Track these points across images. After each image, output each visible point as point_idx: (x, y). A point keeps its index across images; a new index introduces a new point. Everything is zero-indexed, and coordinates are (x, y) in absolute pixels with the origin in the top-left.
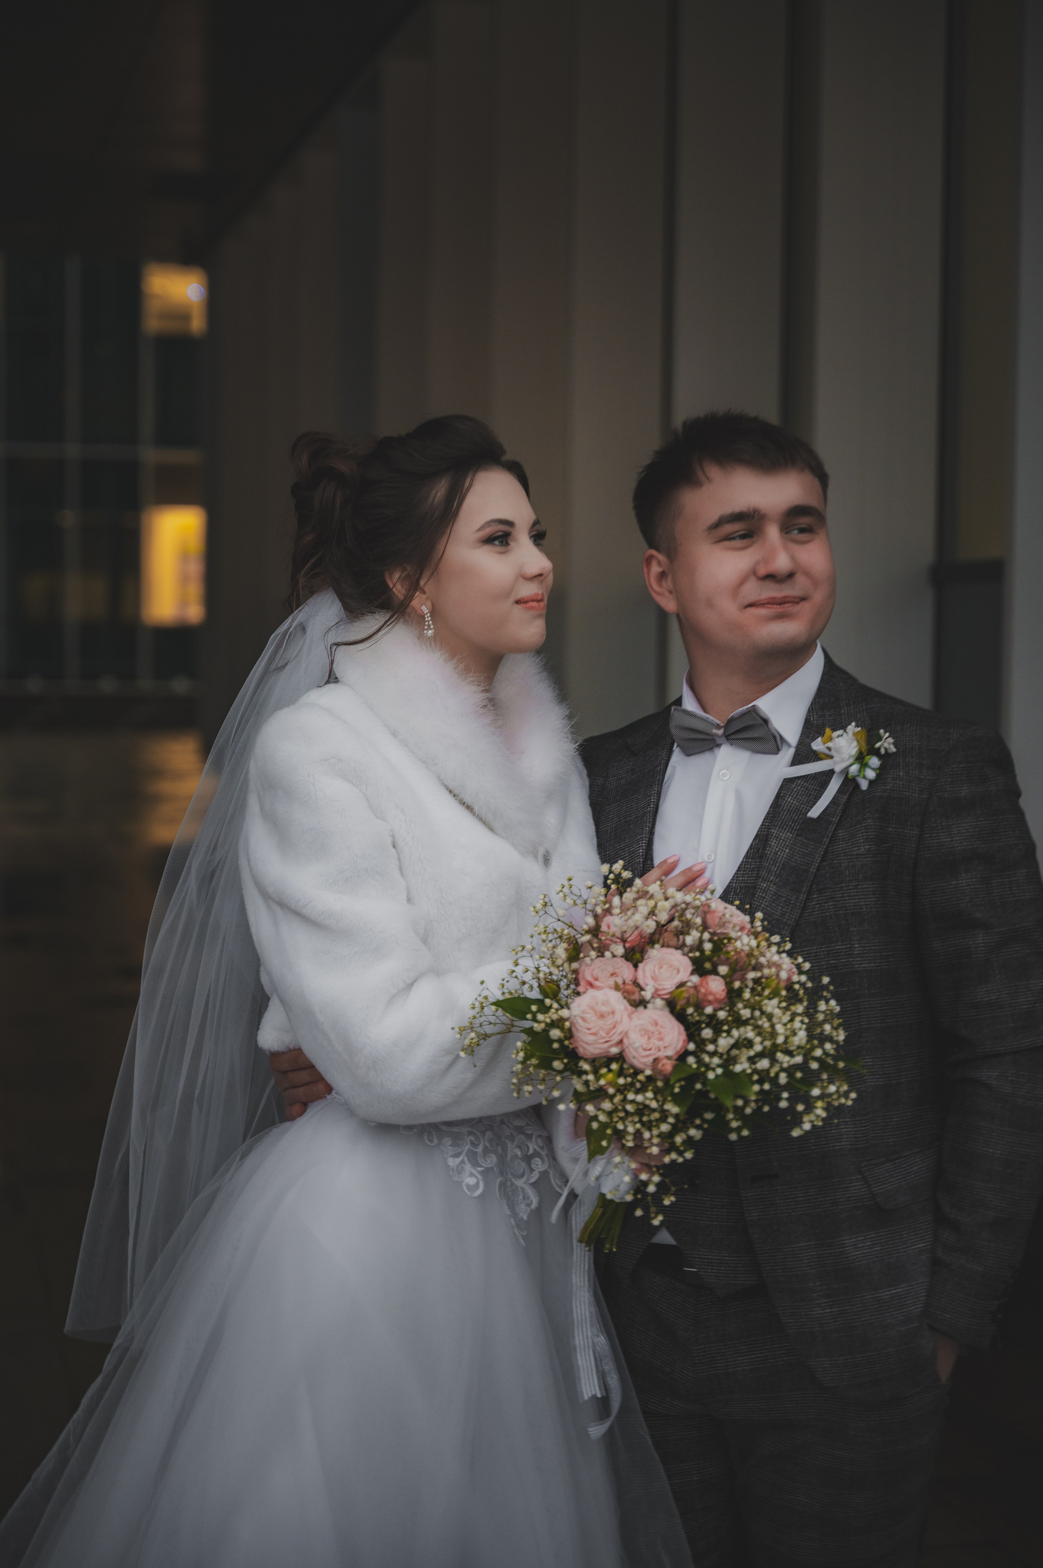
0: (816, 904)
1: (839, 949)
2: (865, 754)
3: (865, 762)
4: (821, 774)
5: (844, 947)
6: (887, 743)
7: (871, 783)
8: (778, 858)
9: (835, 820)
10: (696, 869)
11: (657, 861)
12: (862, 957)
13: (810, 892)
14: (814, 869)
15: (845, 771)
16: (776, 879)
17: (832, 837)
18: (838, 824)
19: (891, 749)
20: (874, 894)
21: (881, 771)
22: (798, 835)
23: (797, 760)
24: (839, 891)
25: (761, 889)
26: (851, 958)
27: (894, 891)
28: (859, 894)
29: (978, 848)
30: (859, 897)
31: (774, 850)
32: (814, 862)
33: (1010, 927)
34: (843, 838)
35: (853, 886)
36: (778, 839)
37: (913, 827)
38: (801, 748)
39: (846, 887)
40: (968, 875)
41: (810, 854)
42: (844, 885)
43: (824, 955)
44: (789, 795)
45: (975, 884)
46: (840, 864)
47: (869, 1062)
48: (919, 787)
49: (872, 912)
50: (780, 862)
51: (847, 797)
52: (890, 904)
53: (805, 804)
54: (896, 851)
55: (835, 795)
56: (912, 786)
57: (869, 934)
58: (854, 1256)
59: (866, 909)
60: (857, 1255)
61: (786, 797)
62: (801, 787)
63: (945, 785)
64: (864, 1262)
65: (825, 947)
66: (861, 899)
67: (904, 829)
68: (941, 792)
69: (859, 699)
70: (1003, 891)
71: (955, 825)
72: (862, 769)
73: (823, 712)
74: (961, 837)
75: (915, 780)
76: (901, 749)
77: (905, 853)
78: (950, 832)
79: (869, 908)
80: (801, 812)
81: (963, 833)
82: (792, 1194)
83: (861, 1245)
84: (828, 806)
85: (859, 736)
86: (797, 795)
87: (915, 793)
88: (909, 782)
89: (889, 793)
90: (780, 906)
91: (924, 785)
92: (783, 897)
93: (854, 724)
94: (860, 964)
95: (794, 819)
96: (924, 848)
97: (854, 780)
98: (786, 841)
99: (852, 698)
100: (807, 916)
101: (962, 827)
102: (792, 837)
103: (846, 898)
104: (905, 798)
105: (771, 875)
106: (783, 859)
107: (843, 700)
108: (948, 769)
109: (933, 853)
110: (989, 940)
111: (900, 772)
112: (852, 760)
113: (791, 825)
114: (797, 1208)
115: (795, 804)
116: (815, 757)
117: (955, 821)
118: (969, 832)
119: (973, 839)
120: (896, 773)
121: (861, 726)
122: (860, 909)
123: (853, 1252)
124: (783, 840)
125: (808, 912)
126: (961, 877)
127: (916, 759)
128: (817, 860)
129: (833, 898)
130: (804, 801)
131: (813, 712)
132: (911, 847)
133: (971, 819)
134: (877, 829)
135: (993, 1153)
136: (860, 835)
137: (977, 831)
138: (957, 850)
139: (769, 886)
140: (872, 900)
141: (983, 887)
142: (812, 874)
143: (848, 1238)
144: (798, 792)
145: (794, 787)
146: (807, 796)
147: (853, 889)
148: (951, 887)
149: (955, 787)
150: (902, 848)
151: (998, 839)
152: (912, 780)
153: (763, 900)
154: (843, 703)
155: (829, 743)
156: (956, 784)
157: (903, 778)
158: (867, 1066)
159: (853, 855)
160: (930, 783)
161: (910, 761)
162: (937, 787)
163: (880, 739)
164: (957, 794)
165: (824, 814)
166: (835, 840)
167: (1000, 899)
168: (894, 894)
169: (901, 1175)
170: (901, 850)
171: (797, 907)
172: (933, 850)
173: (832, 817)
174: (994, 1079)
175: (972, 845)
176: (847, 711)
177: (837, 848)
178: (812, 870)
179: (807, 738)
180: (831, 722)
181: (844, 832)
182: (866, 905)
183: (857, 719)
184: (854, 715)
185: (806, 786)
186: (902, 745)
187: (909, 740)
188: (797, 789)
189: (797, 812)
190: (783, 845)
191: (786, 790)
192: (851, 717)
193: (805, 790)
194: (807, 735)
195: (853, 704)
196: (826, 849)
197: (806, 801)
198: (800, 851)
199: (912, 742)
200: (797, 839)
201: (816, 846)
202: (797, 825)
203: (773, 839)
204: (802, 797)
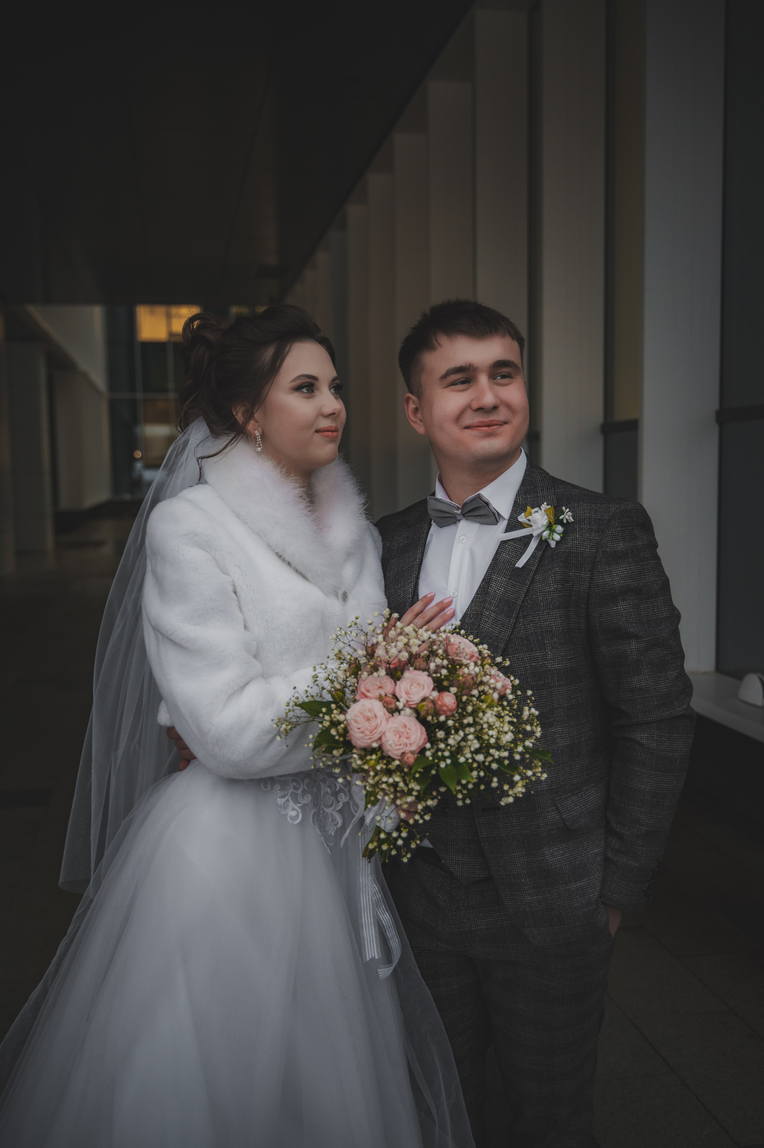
0: (522, 626)
1: (538, 655)
3: (553, 528)
4: (525, 537)
5: (541, 654)
6: (567, 516)
7: (558, 543)
8: (497, 595)
9: (534, 568)
10: (446, 601)
11: (420, 597)
12: (553, 660)
13: (517, 617)
14: (520, 602)
15: (540, 535)
16: (495, 608)
17: (532, 580)
18: (536, 571)
19: (570, 520)
20: (560, 618)
21: (564, 535)
22: (509, 579)
23: (508, 529)
24: (536, 616)
25: (485, 616)
26: (545, 661)
27: (574, 615)
28: (550, 618)
29: (631, 584)
30: (550, 620)
31: (494, 589)
32: (520, 597)
33: (653, 637)
34: (539, 581)
35: (546, 613)
36: (497, 582)
37: (586, 572)
38: (511, 520)
39: (541, 613)
40: (624, 603)
41: (518, 592)
42: (540, 612)
43: (528, 659)
44: (504, 552)
45: (629, 609)
46: (538, 598)
47: (559, 730)
48: (590, 545)
49: (560, 630)
50: (498, 597)
51: (542, 553)
52: (572, 623)
53: (514, 558)
54: (575, 588)
55: (534, 552)
56: (585, 544)
57: (558, 644)
58: (552, 861)
59: (555, 628)
60: (554, 860)
61: (501, 553)
62: (512, 547)
63: (608, 543)
64: (558, 865)
65: (528, 654)
66: (552, 621)
67: (580, 573)
68: (604, 548)
69: (549, 486)
70: (648, 613)
71: (615, 569)
72: (551, 533)
73: (526, 495)
74: (619, 577)
75: (587, 540)
76: (577, 520)
77: (581, 589)
78: (612, 574)
79: (557, 627)
80: (511, 564)
81: (620, 575)
82: (509, 821)
83: (556, 854)
84: (529, 559)
85: (549, 512)
86: (509, 552)
87: (587, 549)
88: (583, 542)
89: (570, 549)
90: (498, 627)
91: (593, 543)
92: (500, 621)
93: (545, 503)
94: (552, 665)
95: (507, 568)
96: (595, 585)
97: (546, 541)
98: (502, 583)
99: (545, 486)
100: (516, 633)
101: (619, 570)
102: (505, 580)
103: (542, 621)
104: (581, 552)
105: (492, 606)
106: (500, 595)
107: (539, 487)
108: (609, 532)
109: (601, 589)
110: (639, 646)
111: (577, 535)
112: (544, 528)
113: (505, 573)
114: (512, 830)
115: (508, 558)
116: (521, 526)
117: (614, 567)
118: (624, 574)
119: (627, 578)
120: (574, 537)
121: (551, 504)
122: (551, 628)
123: (551, 859)
124: (500, 583)
125: (517, 631)
126: (620, 604)
127: (587, 526)
128: (522, 595)
129: (533, 621)
130: (513, 556)
131: (519, 496)
132: (585, 585)
133: (626, 565)
134: (562, 574)
135: (645, 788)
136: (551, 578)
137: (630, 573)
138: (617, 586)
139: (491, 614)
140: (559, 622)
141: (635, 611)
142: (519, 605)
143: (547, 849)
144: (510, 550)
145: (507, 547)
146: (515, 552)
147: (546, 615)
148: (613, 611)
149: (614, 544)
150: (579, 586)
151: (644, 578)
152: (585, 540)
153: (487, 623)
154: (539, 490)
155: (530, 516)
156: (615, 542)
157: (579, 539)
158: (558, 732)
159: (546, 592)
160: (597, 541)
161: (583, 528)
162: (602, 544)
163: (563, 513)
164: (615, 548)
165: (526, 565)
166: (534, 582)
167: (646, 618)
168: (574, 617)
169: (582, 804)
170: (578, 587)
171: (510, 628)
172: (601, 587)
173: (532, 567)
174: (645, 739)
175: (626, 582)
176: (541, 495)
177: (536, 587)
178: (518, 603)
179: (515, 513)
180: (531, 502)
181: (540, 576)
182: (555, 625)
183: (548, 500)
184: (546, 497)
185: (514, 545)
186: (578, 517)
187: (582, 513)
188: (509, 548)
189: (508, 564)
190: (499, 586)
191: (502, 549)
192: (544, 498)
193: (514, 548)
194: (516, 510)
195: (545, 490)
196: (528, 588)
197: (515, 556)
198: (511, 589)
199: (584, 514)
200: (509, 581)
201: (521, 586)
202: (509, 572)
203: (493, 582)
204: (512, 553)
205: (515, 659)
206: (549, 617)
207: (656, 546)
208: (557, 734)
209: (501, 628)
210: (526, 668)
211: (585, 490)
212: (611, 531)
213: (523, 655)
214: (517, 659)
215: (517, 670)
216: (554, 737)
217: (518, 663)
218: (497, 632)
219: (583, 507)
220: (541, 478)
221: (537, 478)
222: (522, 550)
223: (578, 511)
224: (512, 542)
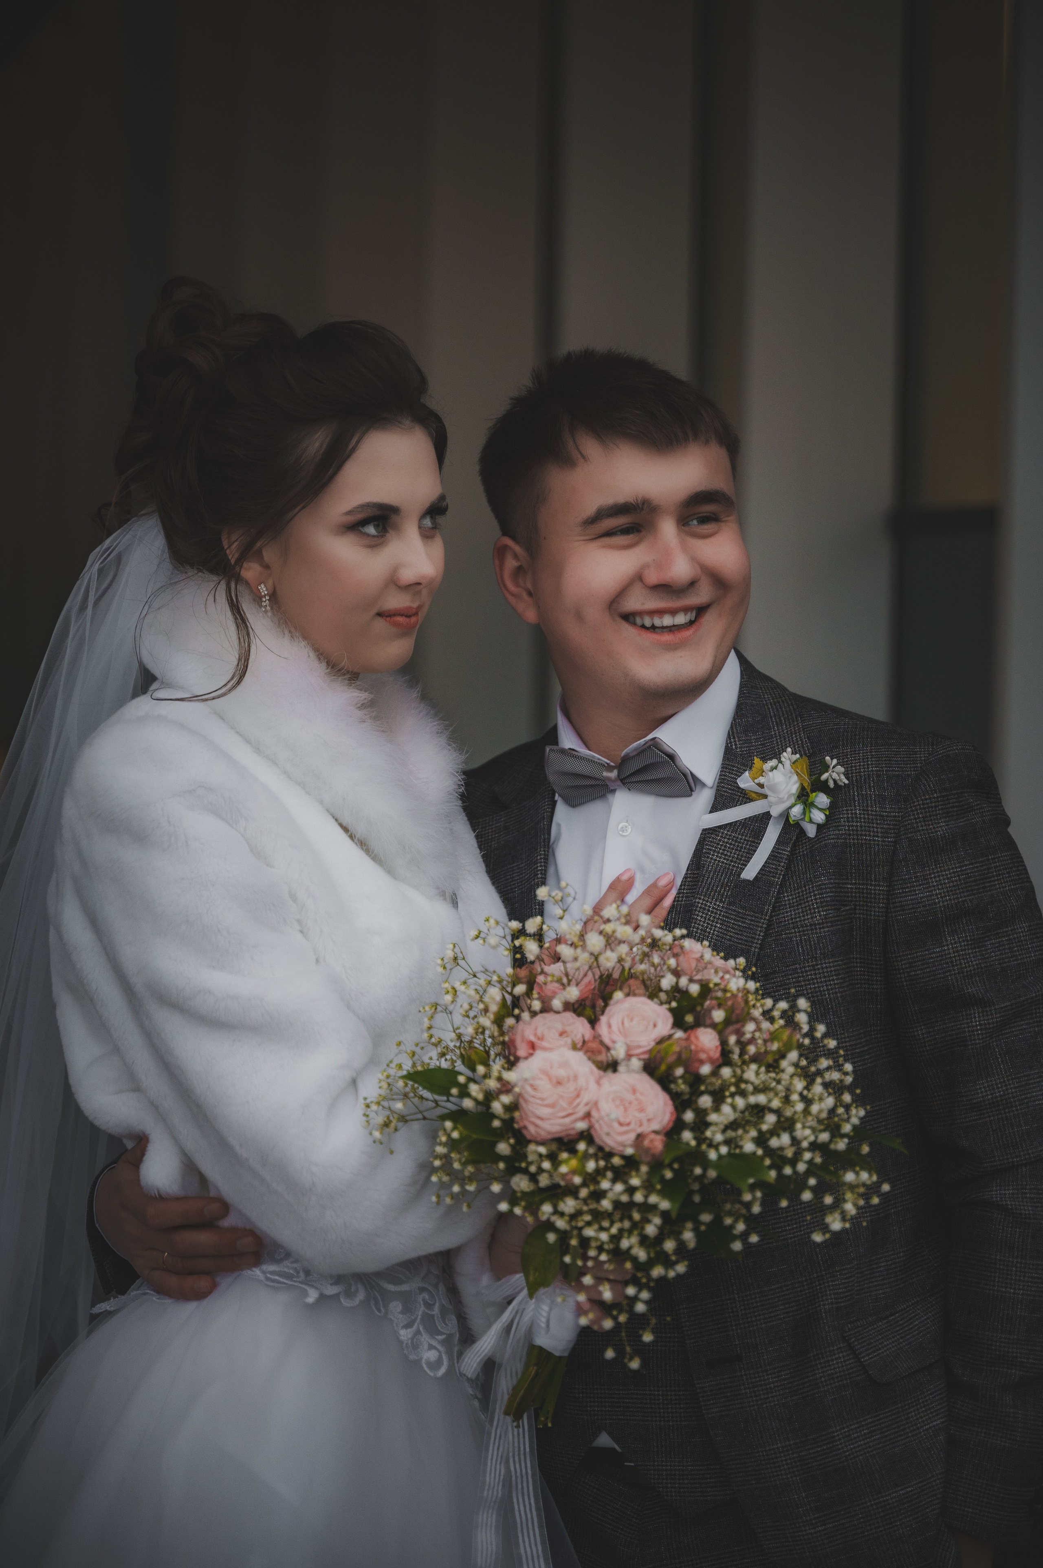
2: (809, 791)
3: (810, 800)
4: (753, 819)
6: (836, 773)
7: (820, 827)
9: (778, 880)
14: (756, 948)
15: (786, 814)
17: (775, 903)
18: (781, 885)
19: (841, 780)
20: (836, 975)
21: (832, 812)
22: (730, 904)
23: (718, 804)
24: (791, 975)
27: (860, 967)
28: (818, 976)
29: (965, 900)
30: (819, 980)
31: (703, 926)
32: (755, 938)
33: (1013, 1002)
34: (789, 904)
35: (809, 966)
36: (706, 912)
37: (879, 881)
38: (723, 787)
39: (801, 968)
40: (954, 939)
41: (749, 928)
42: (798, 966)
44: (714, 851)
45: (965, 950)
46: (792, 938)
48: (882, 828)
49: (837, 998)
51: (791, 848)
52: (858, 984)
53: (735, 862)
54: (860, 914)
55: (774, 847)
56: (873, 827)
57: (835, 1027)
58: (848, 1451)
59: (829, 994)
60: (851, 1449)
61: (710, 854)
62: (728, 839)
63: (917, 823)
64: (861, 1457)
66: (821, 982)
67: (867, 884)
68: (912, 833)
69: (792, 714)
70: (1001, 954)
71: (934, 873)
72: (807, 810)
73: (746, 735)
74: (943, 888)
75: (877, 819)
76: (854, 778)
77: (871, 915)
78: (929, 883)
79: (833, 993)
80: (731, 873)
81: (945, 883)
82: (760, 1381)
83: (856, 1435)
84: (766, 862)
85: (800, 768)
86: (723, 850)
87: (878, 836)
88: (869, 823)
89: (845, 839)
91: (890, 825)
93: (789, 750)
95: (724, 883)
96: (897, 907)
97: (797, 825)
98: (716, 913)
99: (783, 714)
101: (943, 875)
102: (723, 907)
103: (803, 983)
104: (866, 844)
106: (715, 937)
107: (771, 717)
108: (918, 801)
109: (911, 913)
110: (988, 1020)
111: (856, 810)
112: (793, 800)
113: (720, 892)
114: (768, 1398)
115: (723, 862)
116: (743, 797)
117: (933, 869)
118: (953, 882)
119: (959, 889)
120: (852, 814)
121: (800, 751)
122: (821, 995)
123: (846, 1446)
124: (712, 912)
126: (947, 941)
127: (875, 791)
128: (759, 935)
129: (786, 985)
130: (733, 857)
131: (734, 738)
132: (879, 907)
133: (955, 864)
134: (833, 888)
135: (1014, 1293)
136: (813, 897)
137: (964, 879)
138: (940, 906)
140: (836, 982)
141: (976, 952)
142: (754, 954)
143: (838, 1428)
144: (725, 846)
145: (720, 840)
146: (736, 850)
147: (810, 971)
148: (934, 955)
149: (929, 825)
150: (867, 910)
151: (991, 886)
152: (872, 819)
154: (773, 722)
155: (761, 777)
156: (931, 820)
157: (860, 818)
159: (807, 926)
160: (896, 821)
161: (866, 794)
162: (906, 825)
163: (826, 768)
164: (932, 833)
165: (762, 874)
166: (779, 906)
167: (1000, 964)
168: (860, 971)
169: (898, 1335)
170: (865, 912)
172: (909, 909)
173: (773, 877)
174: (1009, 1198)
175: (957, 898)
176: (779, 732)
177: (784, 917)
178: (753, 949)
179: (729, 773)
180: (759, 748)
181: (791, 895)
182: (828, 990)
183: (793, 743)
184: (788, 737)
185: (734, 837)
186: (856, 773)
187: (864, 765)
188: (723, 842)
189: (726, 875)
190: (712, 919)
191: (710, 845)
192: (785, 739)
193: (733, 843)
194: (730, 769)
195: (785, 722)
196: (768, 920)
197: (737, 858)
198: (736, 924)
199: (868, 768)
200: (730, 909)
201: (755, 917)
202: (728, 891)
203: (699, 911)
204: (731, 853)
206: (815, 974)
207: (1007, 822)
211: (862, 718)
212: (922, 800)
219: (863, 753)
220: (773, 699)
221: (765, 698)
222: (750, 845)
223: (855, 763)
224: (728, 831)
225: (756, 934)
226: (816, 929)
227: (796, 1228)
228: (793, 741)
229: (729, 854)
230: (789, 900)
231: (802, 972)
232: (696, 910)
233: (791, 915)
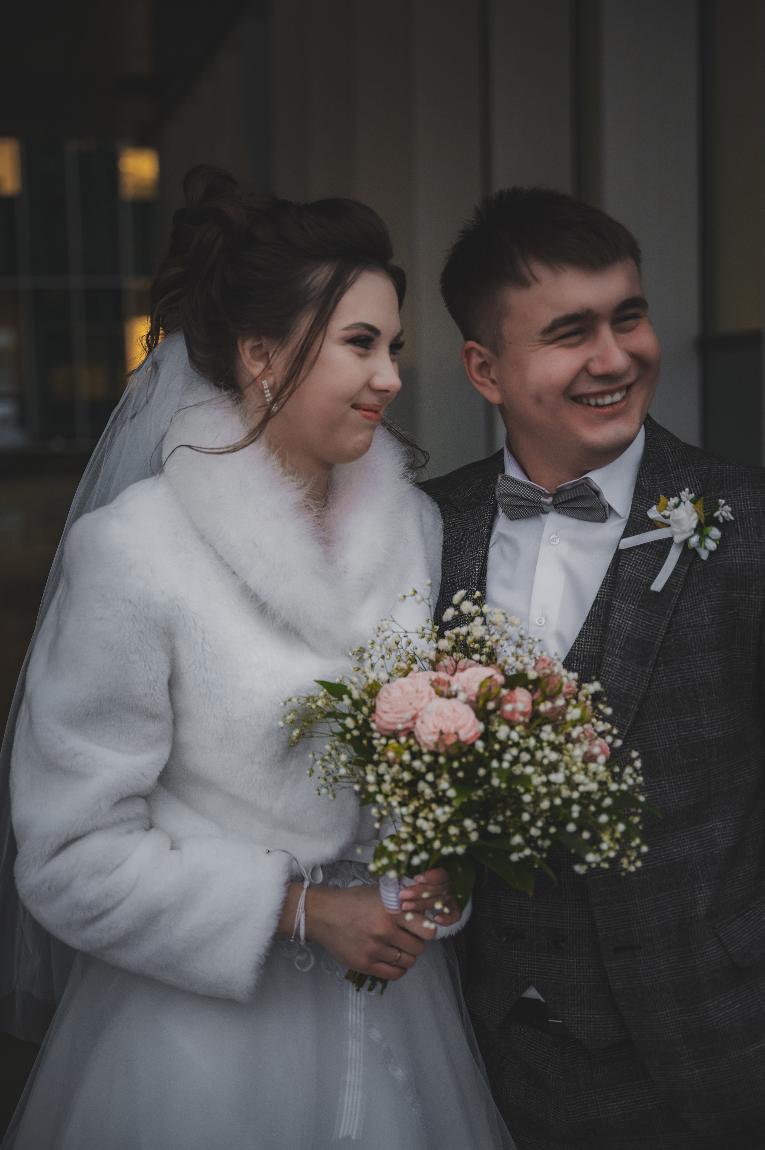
0: (663, 677)
1: (689, 720)
2: (705, 525)
3: (705, 533)
4: (659, 542)
5: (694, 718)
6: (724, 511)
7: (711, 553)
8: (622, 631)
9: (677, 592)
12: (711, 726)
13: (656, 665)
14: (659, 642)
15: (685, 542)
16: (621, 652)
17: (675, 607)
18: (680, 596)
19: (729, 518)
20: (719, 664)
21: (722, 541)
22: (640, 607)
24: (685, 663)
25: (607, 663)
26: (700, 729)
27: (740, 655)
28: (706, 665)
30: (706, 668)
31: (618, 621)
32: (658, 634)
34: (685, 608)
35: (699, 657)
36: (621, 612)
38: (635, 515)
39: (692, 658)
41: (654, 626)
42: (690, 656)
43: (674, 727)
44: (628, 565)
46: (686, 635)
47: (719, 825)
48: (760, 552)
49: (719, 680)
50: (624, 635)
51: (690, 567)
53: (644, 575)
54: (742, 616)
55: (676, 566)
56: (753, 551)
57: (716, 702)
58: (718, 1018)
59: (713, 678)
60: (720, 1016)
61: (625, 567)
62: (639, 556)
64: (727, 1022)
65: (675, 719)
66: (708, 669)
67: (749, 594)
69: (687, 461)
72: (702, 539)
73: (652, 476)
75: (756, 545)
76: (737, 515)
77: (750, 617)
79: (716, 678)
80: (641, 583)
82: (654, 964)
84: (670, 578)
85: (695, 504)
86: (636, 565)
87: (757, 558)
88: (750, 548)
89: (731, 561)
90: (626, 680)
92: (629, 670)
93: (687, 489)
94: (709, 734)
95: (635, 590)
97: (694, 550)
98: (629, 613)
99: (679, 461)
100: (654, 688)
102: (634, 609)
103: (694, 670)
104: (747, 564)
105: (616, 649)
106: (627, 632)
107: (670, 463)
111: (739, 539)
112: (692, 532)
113: (632, 597)
114: (660, 976)
115: (635, 574)
116: (651, 524)
120: (736, 542)
121: (693, 490)
122: (707, 679)
123: (717, 1014)
124: (626, 612)
125: (656, 685)
127: (753, 524)
128: (662, 632)
130: (643, 571)
132: (757, 611)
134: (720, 597)
136: (703, 605)
139: (615, 660)
140: (718, 669)
142: (657, 646)
143: (710, 1001)
144: (637, 562)
145: (633, 557)
146: (645, 565)
147: (700, 660)
150: (748, 613)
152: (752, 545)
153: (609, 675)
154: (671, 467)
155: (666, 511)
157: (743, 545)
158: (718, 829)
159: (699, 627)
161: (748, 529)
163: (718, 508)
165: (666, 587)
166: (678, 611)
168: (740, 658)
170: (746, 615)
171: (645, 681)
173: (675, 589)
176: (677, 475)
177: (681, 619)
178: (656, 643)
179: (640, 504)
180: (662, 487)
181: (687, 602)
182: (712, 675)
183: (689, 484)
184: (684, 479)
185: (644, 555)
186: (738, 511)
187: (744, 505)
188: (636, 558)
189: (637, 584)
190: (625, 617)
191: (625, 560)
192: (681, 480)
193: (643, 559)
194: (640, 501)
195: (681, 467)
196: (670, 621)
197: (646, 572)
198: (644, 623)
199: (748, 507)
200: (639, 611)
201: (659, 618)
202: (639, 597)
203: (616, 611)
204: (641, 567)
205: (655, 727)
206: (704, 663)
208: (716, 831)
209: (631, 681)
210: (672, 739)
213: (666, 721)
214: (657, 726)
215: (659, 743)
216: (712, 836)
217: (659, 733)
218: (625, 688)
219: (743, 495)
220: (670, 449)
221: (664, 448)
222: (656, 563)
223: (737, 503)
224: (639, 550)
225: (659, 631)
226: (705, 629)
227: (681, 850)
228: (688, 482)
229: (639, 568)
230: (685, 605)
231: (694, 661)
232: (613, 610)
233: (686, 617)
